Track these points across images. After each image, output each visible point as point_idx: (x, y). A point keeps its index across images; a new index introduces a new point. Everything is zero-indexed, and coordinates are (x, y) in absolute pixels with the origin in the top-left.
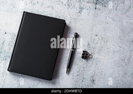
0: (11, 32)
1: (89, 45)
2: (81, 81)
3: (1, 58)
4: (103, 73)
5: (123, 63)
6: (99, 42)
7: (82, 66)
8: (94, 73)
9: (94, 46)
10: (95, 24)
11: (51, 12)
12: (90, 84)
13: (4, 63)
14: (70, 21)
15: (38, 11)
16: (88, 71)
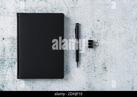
0: (9, 37)
1: (93, 32)
2: (93, 71)
3: (6, 66)
4: (113, 59)
5: (131, 44)
6: (103, 27)
7: (90, 56)
8: (104, 60)
9: (98, 32)
10: (94, 9)
11: (46, 6)
12: (103, 73)
13: (11, 71)
14: (67, 10)
15: (31, 8)
16: (98, 60)
